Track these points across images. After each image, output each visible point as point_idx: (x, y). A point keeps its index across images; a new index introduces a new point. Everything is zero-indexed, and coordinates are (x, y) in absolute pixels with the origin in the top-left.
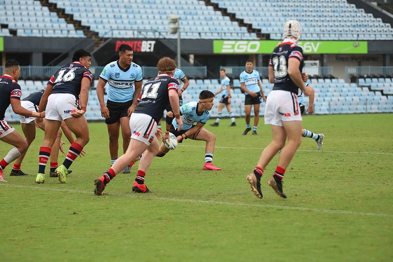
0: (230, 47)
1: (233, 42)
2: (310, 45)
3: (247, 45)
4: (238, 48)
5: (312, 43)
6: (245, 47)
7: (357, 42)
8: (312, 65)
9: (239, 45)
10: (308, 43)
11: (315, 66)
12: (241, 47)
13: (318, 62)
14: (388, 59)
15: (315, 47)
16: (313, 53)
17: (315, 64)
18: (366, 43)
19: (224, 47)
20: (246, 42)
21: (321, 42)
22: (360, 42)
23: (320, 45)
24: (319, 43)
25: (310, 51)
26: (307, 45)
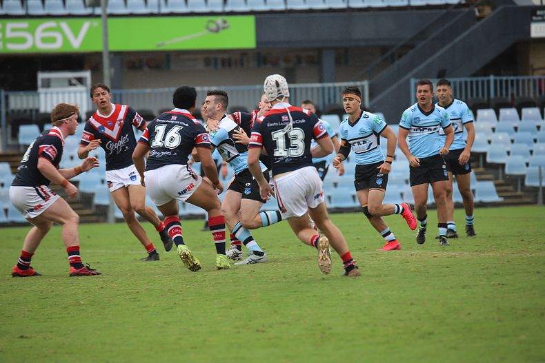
2: (59, 30)
5: (64, 24)
7: (219, 20)
8: (71, 84)
10: (51, 23)
11: (80, 88)
13: (87, 75)
14: (328, 61)
15: (76, 35)
17: (81, 81)
18: (251, 20)
21: (95, 22)
22: (230, 19)
23: (90, 27)
25: (56, 46)
26: (46, 30)
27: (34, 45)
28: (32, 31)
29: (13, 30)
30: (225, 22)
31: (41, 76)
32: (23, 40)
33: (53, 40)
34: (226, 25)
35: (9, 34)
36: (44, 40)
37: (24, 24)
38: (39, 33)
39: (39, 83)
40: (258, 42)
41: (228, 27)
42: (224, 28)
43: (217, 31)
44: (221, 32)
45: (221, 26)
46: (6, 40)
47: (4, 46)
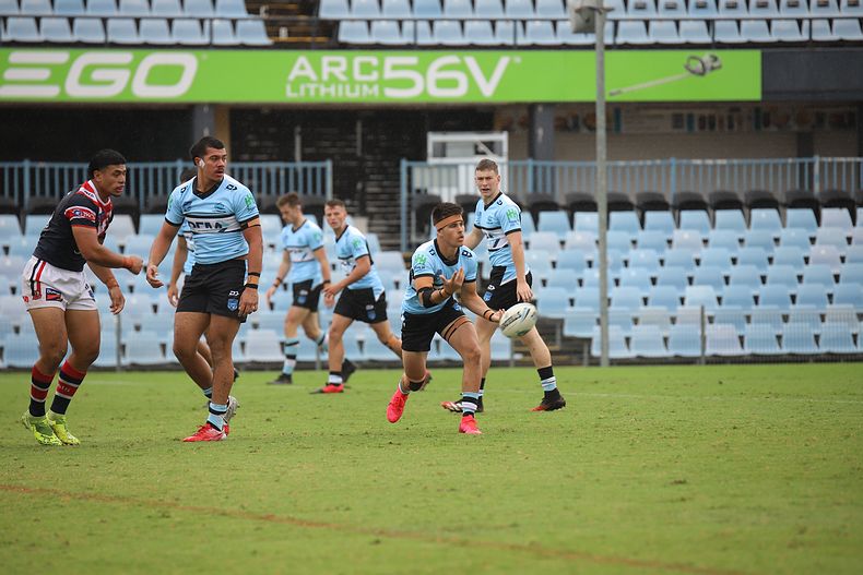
0: (45, 74)
2: (463, 68)
3: (133, 68)
5: (470, 59)
6: (121, 78)
7: (706, 55)
8: (477, 153)
9: (89, 69)
10: (451, 58)
12: (97, 75)
13: (502, 138)
15: (488, 77)
17: (491, 145)
19: (9, 74)
21: (518, 57)
23: (511, 65)
24: (504, 59)
25: (457, 94)
26: (443, 68)
27: (425, 91)
28: (422, 69)
29: (395, 68)
30: (715, 59)
31: (433, 138)
32: (409, 84)
33: (454, 84)
34: (716, 64)
35: (389, 74)
36: (441, 84)
37: (411, 59)
38: (433, 73)
39: (430, 150)
40: (764, 92)
41: (720, 67)
42: (713, 68)
43: (702, 73)
44: (709, 74)
45: (709, 65)
46: (383, 83)
47: (381, 92)
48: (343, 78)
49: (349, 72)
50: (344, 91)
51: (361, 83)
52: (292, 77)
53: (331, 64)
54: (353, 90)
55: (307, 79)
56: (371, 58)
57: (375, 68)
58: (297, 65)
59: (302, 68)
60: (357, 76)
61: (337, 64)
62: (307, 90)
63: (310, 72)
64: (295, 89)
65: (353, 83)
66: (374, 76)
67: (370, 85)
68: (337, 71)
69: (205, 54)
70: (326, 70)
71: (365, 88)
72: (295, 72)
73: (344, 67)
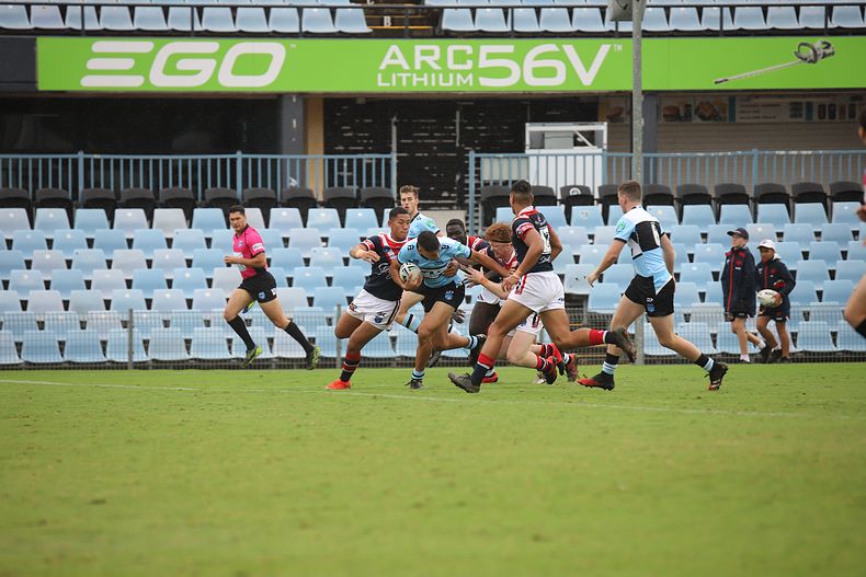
0: (129, 64)
1: (145, 45)
2: (561, 56)
3: (219, 57)
4: (170, 69)
7: (817, 42)
8: (577, 144)
9: (174, 58)
10: (549, 46)
11: (590, 149)
12: (182, 65)
16: (572, 88)
17: (591, 138)
19: (92, 64)
20: (211, 46)
21: (619, 45)
24: (605, 47)
25: (555, 83)
26: (539, 57)
27: (521, 81)
28: (519, 58)
29: (490, 56)
30: (828, 46)
31: (531, 128)
32: (506, 72)
33: (552, 72)
34: (828, 51)
35: (484, 63)
36: (537, 72)
37: (507, 47)
38: (530, 62)
39: (528, 141)
41: (833, 54)
42: (825, 55)
43: (813, 61)
44: (821, 61)
45: (820, 52)
46: (479, 72)
47: (476, 81)
48: (436, 67)
49: (442, 61)
50: (437, 79)
51: (455, 72)
52: (383, 67)
53: (424, 53)
54: (446, 80)
55: (399, 68)
56: (467, 46)
57: (470, 57)
58: (389, 54)
59: (394, 57)
60: (451, 65)
61: (431, 53)
62: (399, 79)
63: (401, 61)
64: (387, 79)
65: (446, 71)
66: (469, 65)
67: (465, 74)
68: (429, 60)
69: (293, 43)
70: (418, 58)
71: (459, 76)
72: (387, 61)
73: (437, 56)
